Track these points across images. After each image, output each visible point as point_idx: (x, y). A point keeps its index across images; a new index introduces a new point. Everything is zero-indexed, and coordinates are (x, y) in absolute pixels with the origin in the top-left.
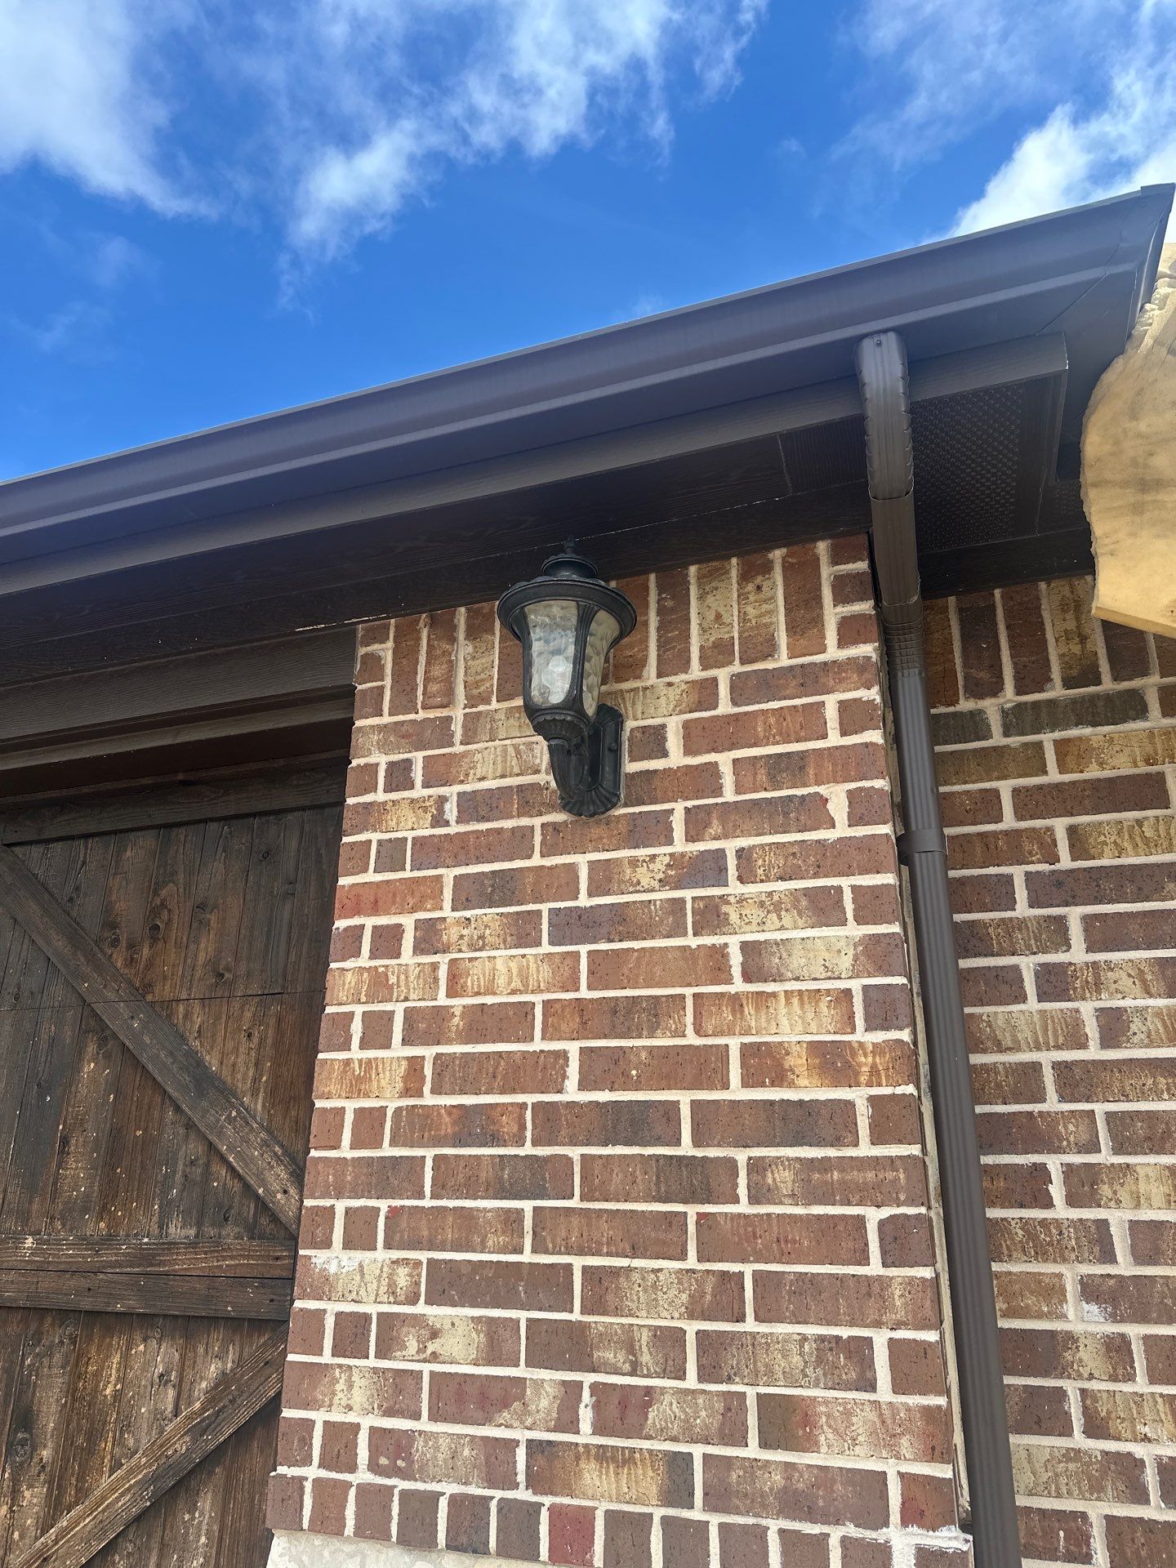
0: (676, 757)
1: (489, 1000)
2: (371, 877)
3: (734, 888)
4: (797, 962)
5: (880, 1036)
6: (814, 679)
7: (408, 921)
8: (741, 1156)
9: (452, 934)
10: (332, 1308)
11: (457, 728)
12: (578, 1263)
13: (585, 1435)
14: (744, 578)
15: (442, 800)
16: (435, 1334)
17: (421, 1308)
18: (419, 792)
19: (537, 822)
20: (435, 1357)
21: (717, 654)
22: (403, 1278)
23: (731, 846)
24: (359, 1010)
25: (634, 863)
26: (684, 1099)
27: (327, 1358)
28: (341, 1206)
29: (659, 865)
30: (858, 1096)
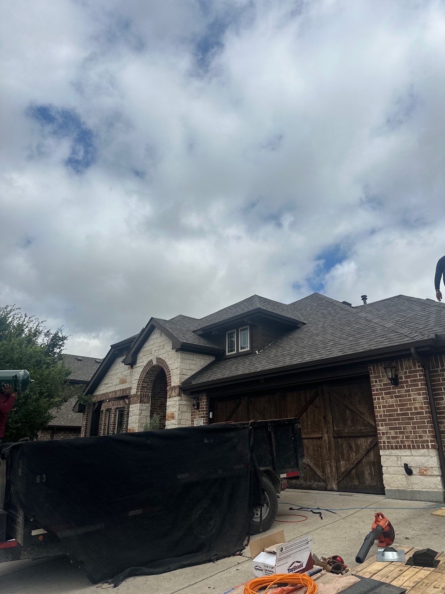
0: (404, 380)
1: (390, 404)
2: (375, 392)
3: (411, 393)
4: (418, 399)
5: (425, 406)
6: (416, 371)
7: (380, 397)
8: (415, 416)
9: (385, 398)
10: (381, 432)
11: (381, 376)
12: (402, 426)
13: (405, 439)
14: (408, 360)
15: (381, 384)
16: (391, 433)
17: (389, 431)
18: (378, 383)
19: (391, 386)
20: (391, 435)
21: (406, 368)
22: (387, 429)
23: (410, 389)
24: (377, 405)
25: (401, 390)
26: (409, 412)
27: (381, 436)
28: (380, 423)
29: (404, 390)
30: (424, 411)
